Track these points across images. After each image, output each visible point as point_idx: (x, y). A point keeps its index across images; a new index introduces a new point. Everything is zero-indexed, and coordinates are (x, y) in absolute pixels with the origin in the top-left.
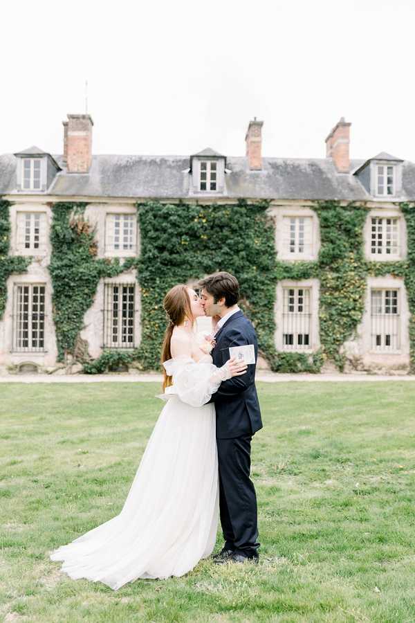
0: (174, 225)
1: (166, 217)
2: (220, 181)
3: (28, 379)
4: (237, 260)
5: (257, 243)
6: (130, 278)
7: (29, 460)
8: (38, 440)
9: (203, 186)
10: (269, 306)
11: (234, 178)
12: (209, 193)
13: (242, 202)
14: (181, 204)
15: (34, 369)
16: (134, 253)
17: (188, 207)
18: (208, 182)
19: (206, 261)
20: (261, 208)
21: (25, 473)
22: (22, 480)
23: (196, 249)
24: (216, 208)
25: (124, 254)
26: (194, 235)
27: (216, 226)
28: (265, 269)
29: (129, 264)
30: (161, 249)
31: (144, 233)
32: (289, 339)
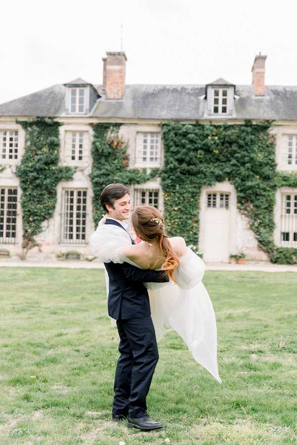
0: (192, 141)
1: (185, 135)
2: (230, 105)
3: (73, 265)
4: (243, 171)
5: (260, 157)
6: (155, 185)
7: (72, 333)
8: (80, 316)
9: (216, 110)
10: (270, 208)
11: (242, 103)
12: (221, 116)
13: (248, 123)
14: (198, 124)
15: (78, 257)
16: (159, 164)
17: (203, 127)
18: (220, 106)
19: (218, 172)
20: (264, 127)
21: (69, 343)
22: (66, 350)
23: (208, 162)
24: (227, 128)
25: (150, 165)
26: (207, 150)
27: (226, 142)
28: (266, 178)
29: (155, 173)
30: (181, 161)
31: (167, 148)
32: (286, 236)
